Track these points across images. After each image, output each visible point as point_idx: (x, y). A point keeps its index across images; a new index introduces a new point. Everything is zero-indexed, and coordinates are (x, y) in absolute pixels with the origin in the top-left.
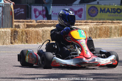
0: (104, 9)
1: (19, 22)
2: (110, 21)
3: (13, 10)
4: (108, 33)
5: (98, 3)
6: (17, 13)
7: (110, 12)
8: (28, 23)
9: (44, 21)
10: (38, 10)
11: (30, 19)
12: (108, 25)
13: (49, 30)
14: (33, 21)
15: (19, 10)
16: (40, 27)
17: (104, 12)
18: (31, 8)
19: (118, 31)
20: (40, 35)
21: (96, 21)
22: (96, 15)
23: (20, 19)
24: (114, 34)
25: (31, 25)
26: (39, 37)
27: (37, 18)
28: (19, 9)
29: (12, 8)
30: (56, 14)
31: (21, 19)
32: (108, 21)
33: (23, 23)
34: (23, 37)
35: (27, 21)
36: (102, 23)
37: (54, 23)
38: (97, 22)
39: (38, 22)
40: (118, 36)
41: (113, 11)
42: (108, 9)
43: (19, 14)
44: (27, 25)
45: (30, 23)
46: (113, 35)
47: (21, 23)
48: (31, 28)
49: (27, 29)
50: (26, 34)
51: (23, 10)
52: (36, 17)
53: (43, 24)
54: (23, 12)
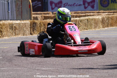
1: (37, 14)
8: (45, 15)
10: (54, 3)
11: (46, 11)
14: (50, 13)
21: (108, 11)
22: (108, 6)
25: (48, 17)
27: (53, 10)
28: (36, 2)
29: (30, 1)
30: (71, 5)
31: (39, 11)
33: (41, 15)
34: (41, 28)
35: (44, 12)
39: (54, 14)
43: (36, 6)
44: (44, 17)
45: (47, 15)
47: (39, 15)
48: (48, 20)
49: (45, 21)
50: (44, 25)
51: (40, 3)
52: (52, 9)
54: (40, 5)
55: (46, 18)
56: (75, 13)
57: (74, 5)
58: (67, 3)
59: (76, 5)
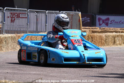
1: (85, 28)
3: (81, 19)
8: (93, 30)
9: (107, 28)
10: (102, 19)
11: (94, 27)
13: (111, 35)
14: (97, 28)
15: (85, 19)
16: (103, 33)
18: (95, 17)
20: (103, 39)
23: (86, 26)
26: (103, 41)
27: (101, 26)
28: (85, 18)
29: (80, 16)
30: (117, 23)
33: (89, 30)
35: (92, 28)
39: (102, 29)
45: (95, 30)
48: (96, 34)
49: (93, 34)
50: (92, 38)
51: (89, 19)
52: (100, 25)
53: (106, 30)
54: (89, 21)
55: (93, 32)
56: (120, 29)
57: (120, 22)
58: (114, 20)
59: (122, 23)
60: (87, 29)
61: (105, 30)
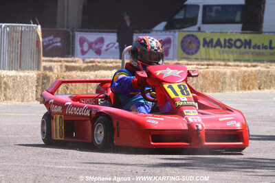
0: (212, 41)
1: (51, 61)
2: (222, 63)
3: (41, 40)
4: (219, 83)
5: (199, 29)
6: (49, 45)
7: (221, 47)
8: (68, 64)
9: (99, 60)
10: (87, 41)
11: (71, 57)
12: (218, 69)
14: (78, 61)
15: (52, 40)
16: (91, 71)
17: (210, 45)
18: (74, 37)
19: (238, 80)
21: (196, 62)
22: (196, 52)
23: (53, 57)
24: (230, 86)
25: (73, 67)
27: (85, 56)
28: (51, 38)
29: (40, 34)
31: (55, 56)
32: (218, 63)
33: (60, 64)
35: (67, 59)
36: (208, 65)
37: (117, 65)
38: (198, 65)
39: (87, 63)
40: (238, 90)
41: (227, 44)
42: (219, 40)
43: (51, 47)
44: (67, 67)
45: (73, 64)
46: (228, 87)
47: (56, 63)
49: (68, 73)
51: (59, 39)
52: (83, 53)
53: (96, 65)
54: (59, 44)
55: (69, 69)
58: (114, 44)
60: (55, 61)
61: (94, 64)
